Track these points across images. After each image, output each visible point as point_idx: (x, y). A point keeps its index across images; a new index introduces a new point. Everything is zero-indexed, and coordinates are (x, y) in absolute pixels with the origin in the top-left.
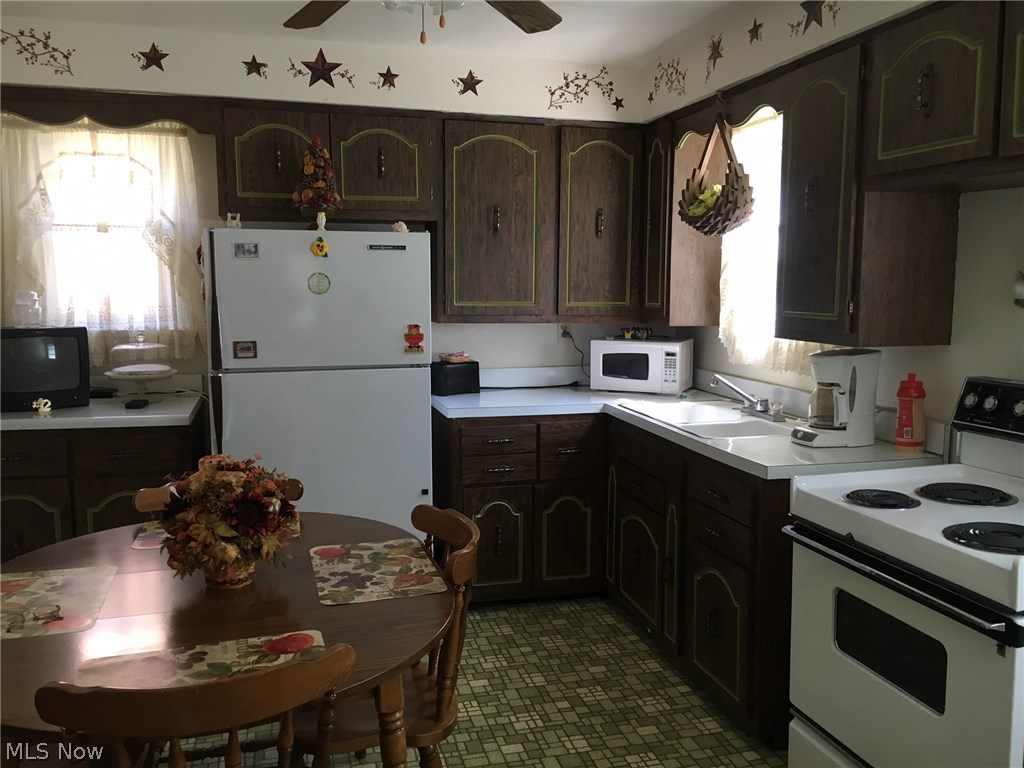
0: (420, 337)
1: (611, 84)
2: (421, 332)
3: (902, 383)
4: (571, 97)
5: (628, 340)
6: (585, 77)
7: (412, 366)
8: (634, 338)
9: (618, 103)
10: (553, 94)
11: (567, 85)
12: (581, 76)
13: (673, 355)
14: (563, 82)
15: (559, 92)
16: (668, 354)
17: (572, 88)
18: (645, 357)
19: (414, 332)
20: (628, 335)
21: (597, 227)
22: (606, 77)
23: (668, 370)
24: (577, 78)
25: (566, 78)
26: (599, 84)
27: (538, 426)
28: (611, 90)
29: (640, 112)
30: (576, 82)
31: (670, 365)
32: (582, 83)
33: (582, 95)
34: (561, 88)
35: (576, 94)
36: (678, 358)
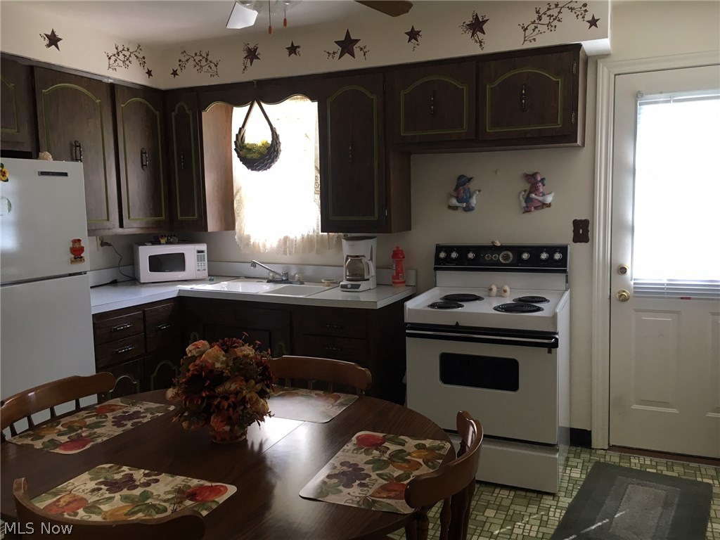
0: (82, 250)
1: (144, 58)
2: (82, 245)
3: (394, 251)
4: (121, 64)
5: (163, 244)
6: (128, 50)
7: (70, 275)
8: (168, 243)
9: (149, 73)
10: (110, 58)
11: (118, 53)
12: (126, 49)
13: (202, 252)
14: (115, 52)
15: (113, 58)
16: (199, 252)
17: (121, 57)
18: (182, 255)
19: (77, 245)
20: (163, 241)
21: (142, 162)
22: (141, 51)
23: (200, 263)
24: (123, 50)
25: (117, 48)
26: (137, 57)
27: (144, 312)
28: (145, 62)
29: (164, 82)
30: (124, 52)
31: (200, 259)
32: (127, 54)
33: (127, 62)
34: (114, 55)
35: (124, 61)
36: (206, 253)
